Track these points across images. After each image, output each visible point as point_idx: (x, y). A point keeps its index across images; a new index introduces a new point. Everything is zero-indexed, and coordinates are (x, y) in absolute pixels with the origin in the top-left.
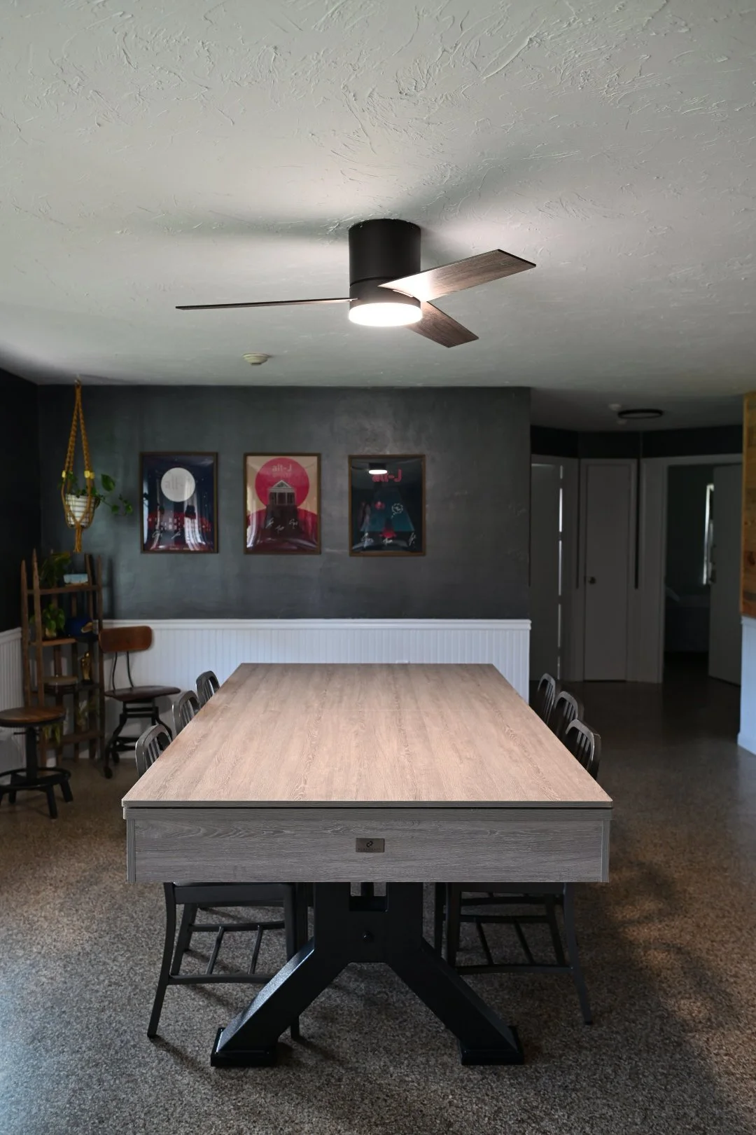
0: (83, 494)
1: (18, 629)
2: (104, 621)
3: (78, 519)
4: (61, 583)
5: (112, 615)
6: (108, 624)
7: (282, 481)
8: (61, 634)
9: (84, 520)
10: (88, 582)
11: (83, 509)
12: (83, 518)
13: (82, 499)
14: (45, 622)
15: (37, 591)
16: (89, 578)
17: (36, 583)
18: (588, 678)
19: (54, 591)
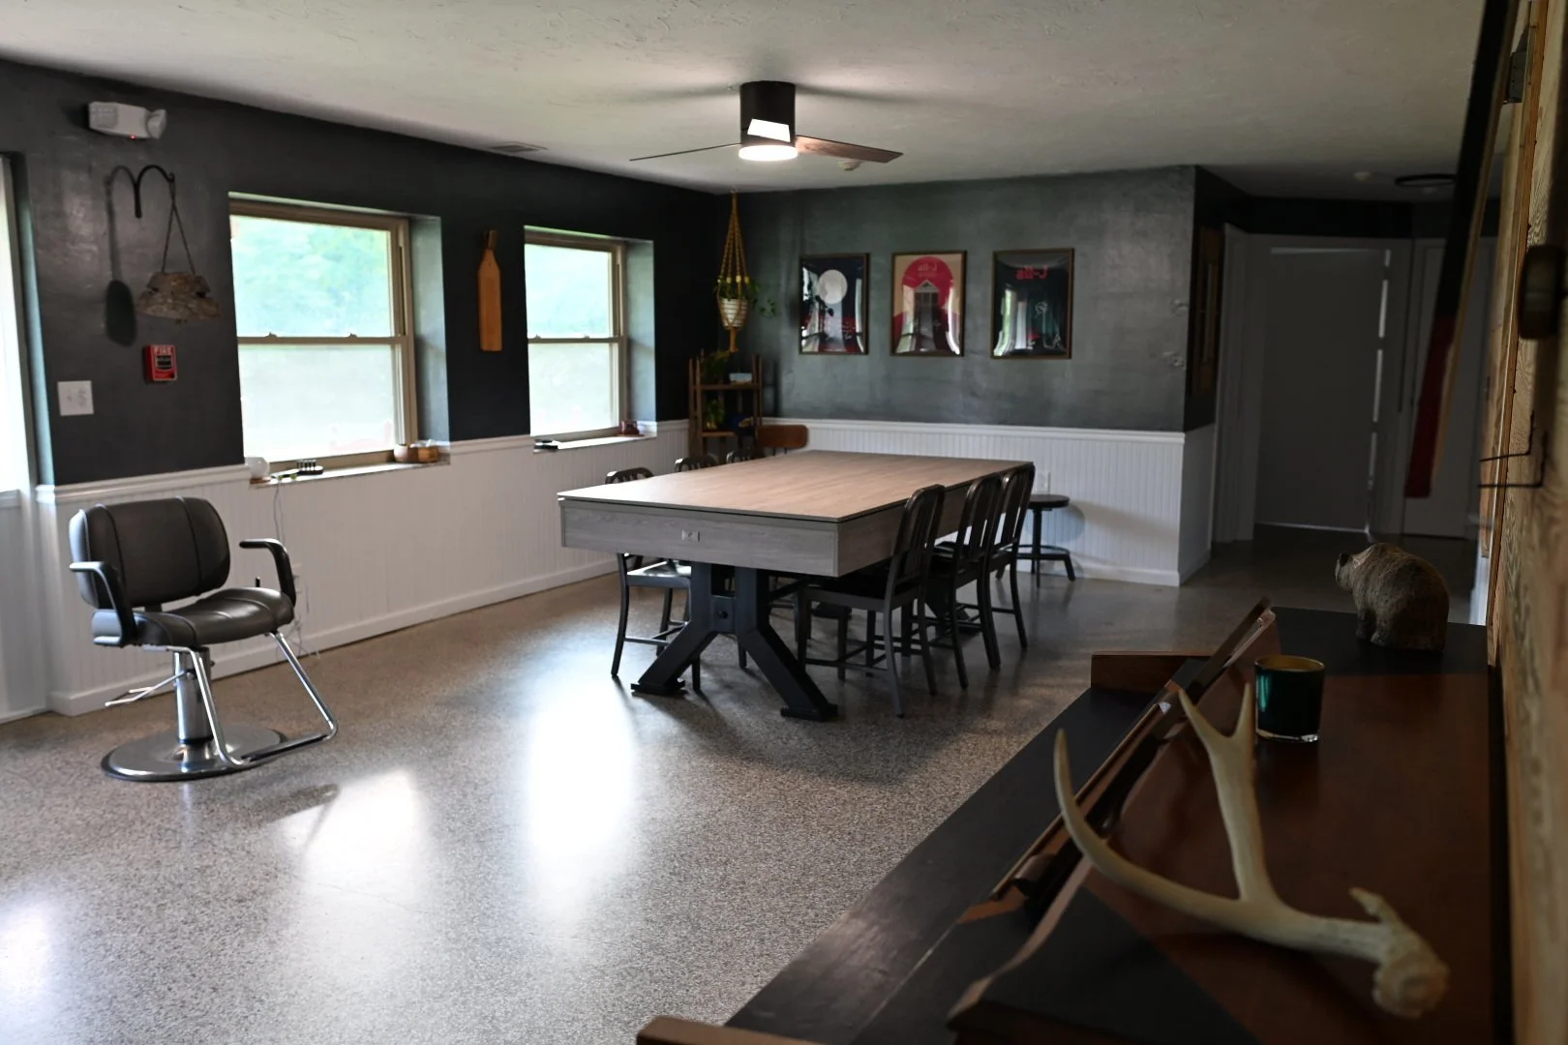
0: (733, 298)
1: (687, 421)
2: (764, 418)
3: (731, 321)
4: (727, 381)
5: (776, 412)
6: (768, 421)
7: (927, 281)
8: (721, 428)
9: (736, 322)
10: (753, 381)
11: (734, 312)
12: (734, 320)
13: (733, 302)
14: (705, 415)
15: (699, 388)
16: (753, 377)
17: (698, 379)
18: (1407, 531)
19: (720, 386)
